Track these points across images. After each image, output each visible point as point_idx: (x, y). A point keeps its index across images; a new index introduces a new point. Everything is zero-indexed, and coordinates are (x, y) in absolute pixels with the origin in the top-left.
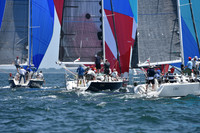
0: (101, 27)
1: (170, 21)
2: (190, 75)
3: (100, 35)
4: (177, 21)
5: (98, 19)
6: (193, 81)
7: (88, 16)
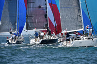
0: (46, 12)
1: (76, 10)
3: (46, 16)
4: (79, 10)
5: (45, 8)
6: (89, 39)
7: (40, 7)
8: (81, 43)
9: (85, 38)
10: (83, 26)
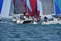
0: (26, 3)
2: (58, 18)
3: (26, 6)
6: (59, 20)
7: (22, 0)
8: (54, 22)
9: (56, 19)
10: (55, 13)
